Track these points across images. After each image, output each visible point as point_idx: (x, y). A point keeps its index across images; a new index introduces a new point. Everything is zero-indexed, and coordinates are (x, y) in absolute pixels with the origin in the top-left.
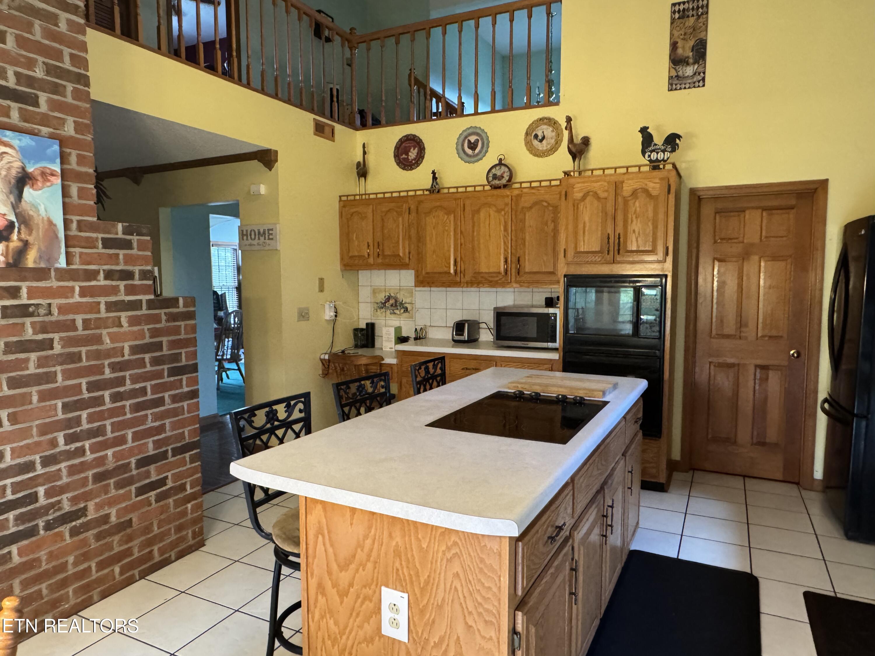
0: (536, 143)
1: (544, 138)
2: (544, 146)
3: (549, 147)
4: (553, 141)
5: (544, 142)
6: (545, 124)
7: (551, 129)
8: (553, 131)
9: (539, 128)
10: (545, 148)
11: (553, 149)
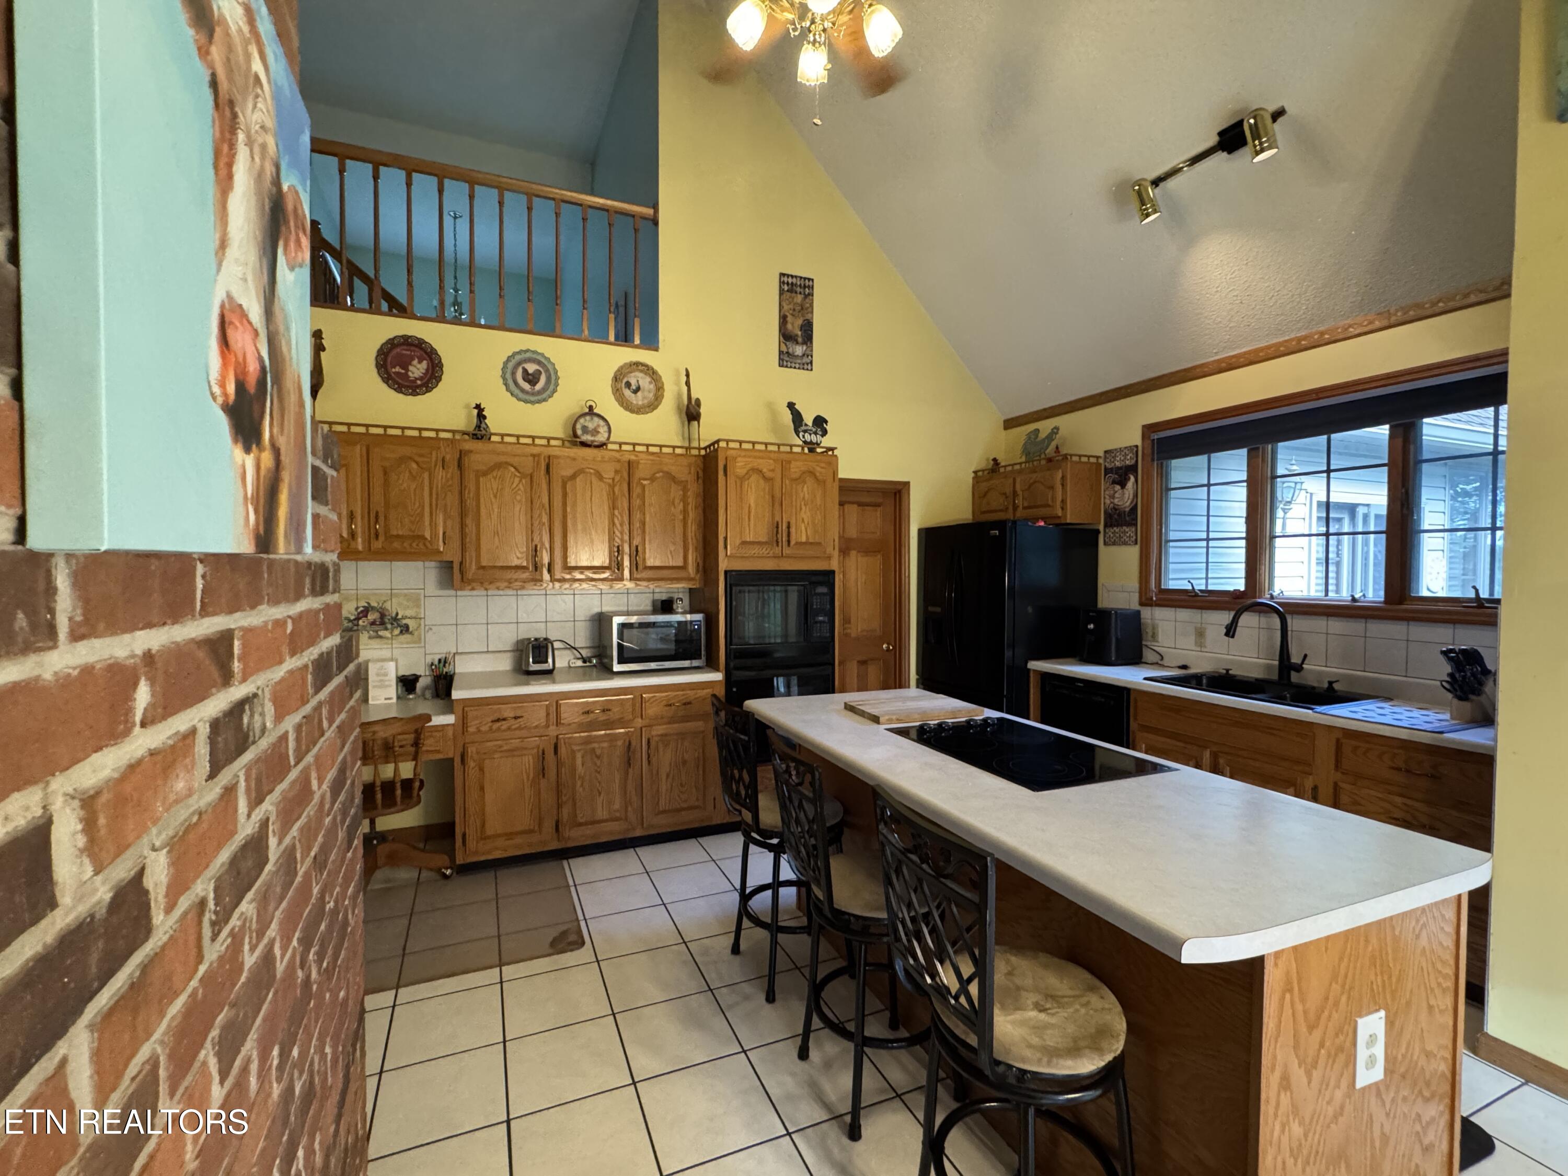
0: (627, 393)
1: (638, 389)
2: (638, 400)
3: (646, 401)
4: (651, 395)
5: (639, 394)
6: (641, 371)
7: (648, 379)
8: (650, 383)
9: (633, 374)
10: (640, 403)
11: (652, 406)
